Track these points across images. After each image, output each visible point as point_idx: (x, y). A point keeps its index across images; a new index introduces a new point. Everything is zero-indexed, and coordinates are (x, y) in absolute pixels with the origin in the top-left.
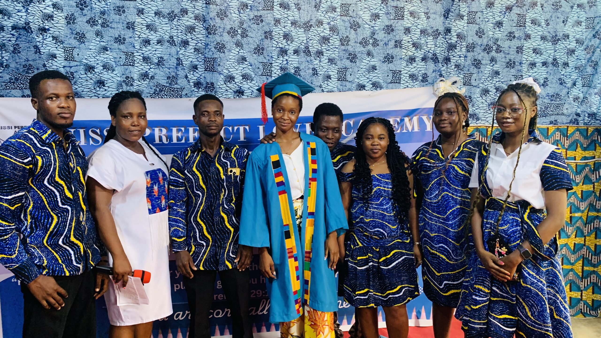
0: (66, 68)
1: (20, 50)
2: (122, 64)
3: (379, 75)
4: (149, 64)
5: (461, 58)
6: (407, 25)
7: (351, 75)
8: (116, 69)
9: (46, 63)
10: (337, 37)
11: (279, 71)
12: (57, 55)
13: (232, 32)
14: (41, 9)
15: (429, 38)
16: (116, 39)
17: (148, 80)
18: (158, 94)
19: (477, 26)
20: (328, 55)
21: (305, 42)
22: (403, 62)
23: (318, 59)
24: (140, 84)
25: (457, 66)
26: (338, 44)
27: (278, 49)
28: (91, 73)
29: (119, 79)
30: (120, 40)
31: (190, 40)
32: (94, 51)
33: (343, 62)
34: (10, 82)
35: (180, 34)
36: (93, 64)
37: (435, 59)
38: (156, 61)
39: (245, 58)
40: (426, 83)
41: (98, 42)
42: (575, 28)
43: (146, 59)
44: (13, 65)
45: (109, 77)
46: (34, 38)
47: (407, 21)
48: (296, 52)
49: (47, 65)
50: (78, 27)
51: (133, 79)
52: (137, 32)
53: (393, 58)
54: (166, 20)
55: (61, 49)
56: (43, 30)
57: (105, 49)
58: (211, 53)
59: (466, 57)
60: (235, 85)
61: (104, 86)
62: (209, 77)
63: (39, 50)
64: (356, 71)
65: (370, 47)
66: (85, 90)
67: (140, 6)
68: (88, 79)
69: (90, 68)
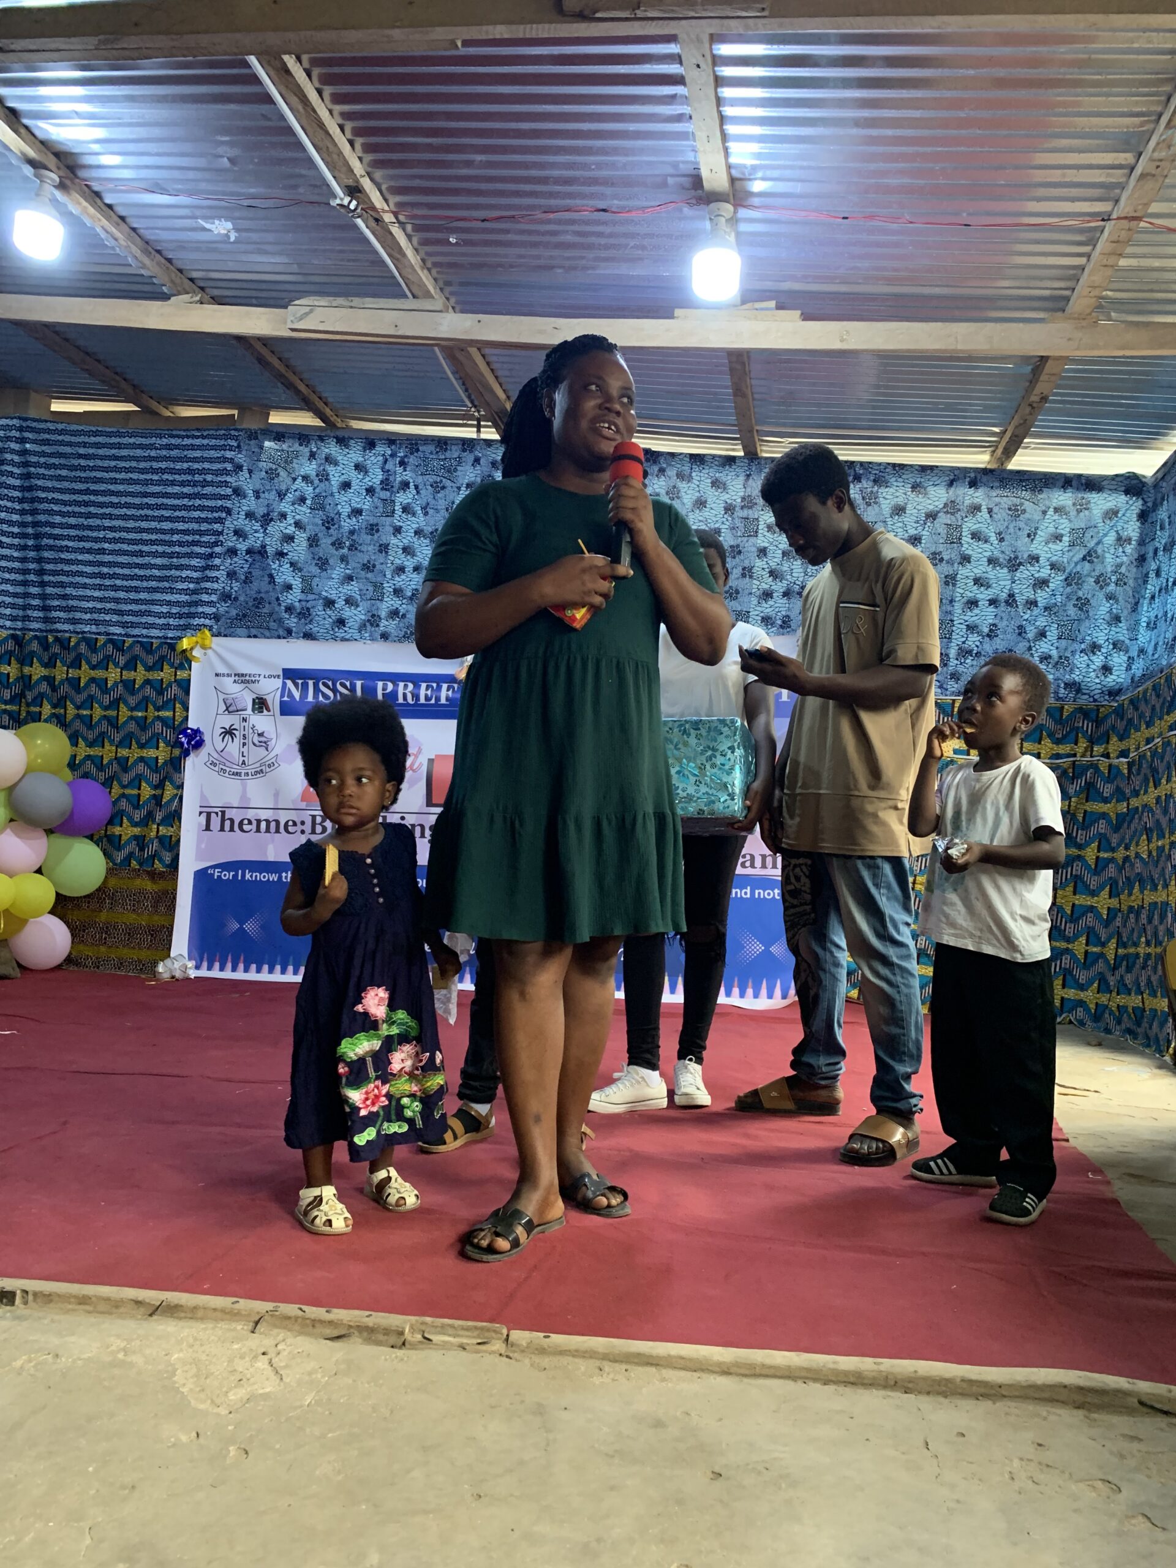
0: (302, 602)
1: (253, 579)
2: (368, 597)
4: (401, 598)
8: (361, 604)
9: (280, 595)
12: (293, 586)
14: (282, 529)
16: (364, 565)
17: (398, 619)
24: (388, 624)
28: (331, 609)
29: (363, 617)
30: (368, 567)
32: (337, 580)
34: (236, 618)
36: (333, 597)
38: (409, 594)
41: (343, 570)
42: (1050, 545)
43: (398, 592)
44: (242, 598)
45: (351, 614)
46: (269, 564)
49: (281, 599)
50: (321, 550)
51: (380, 618)
52: (390, 557)
55: (298, 579)
56: (281, 554)
57: (350, 578)
61: (344, 626)
63: (274, 579)
66: (321, 630)
67: (398, 524)
68: (327, 616)
69: (329, 603)
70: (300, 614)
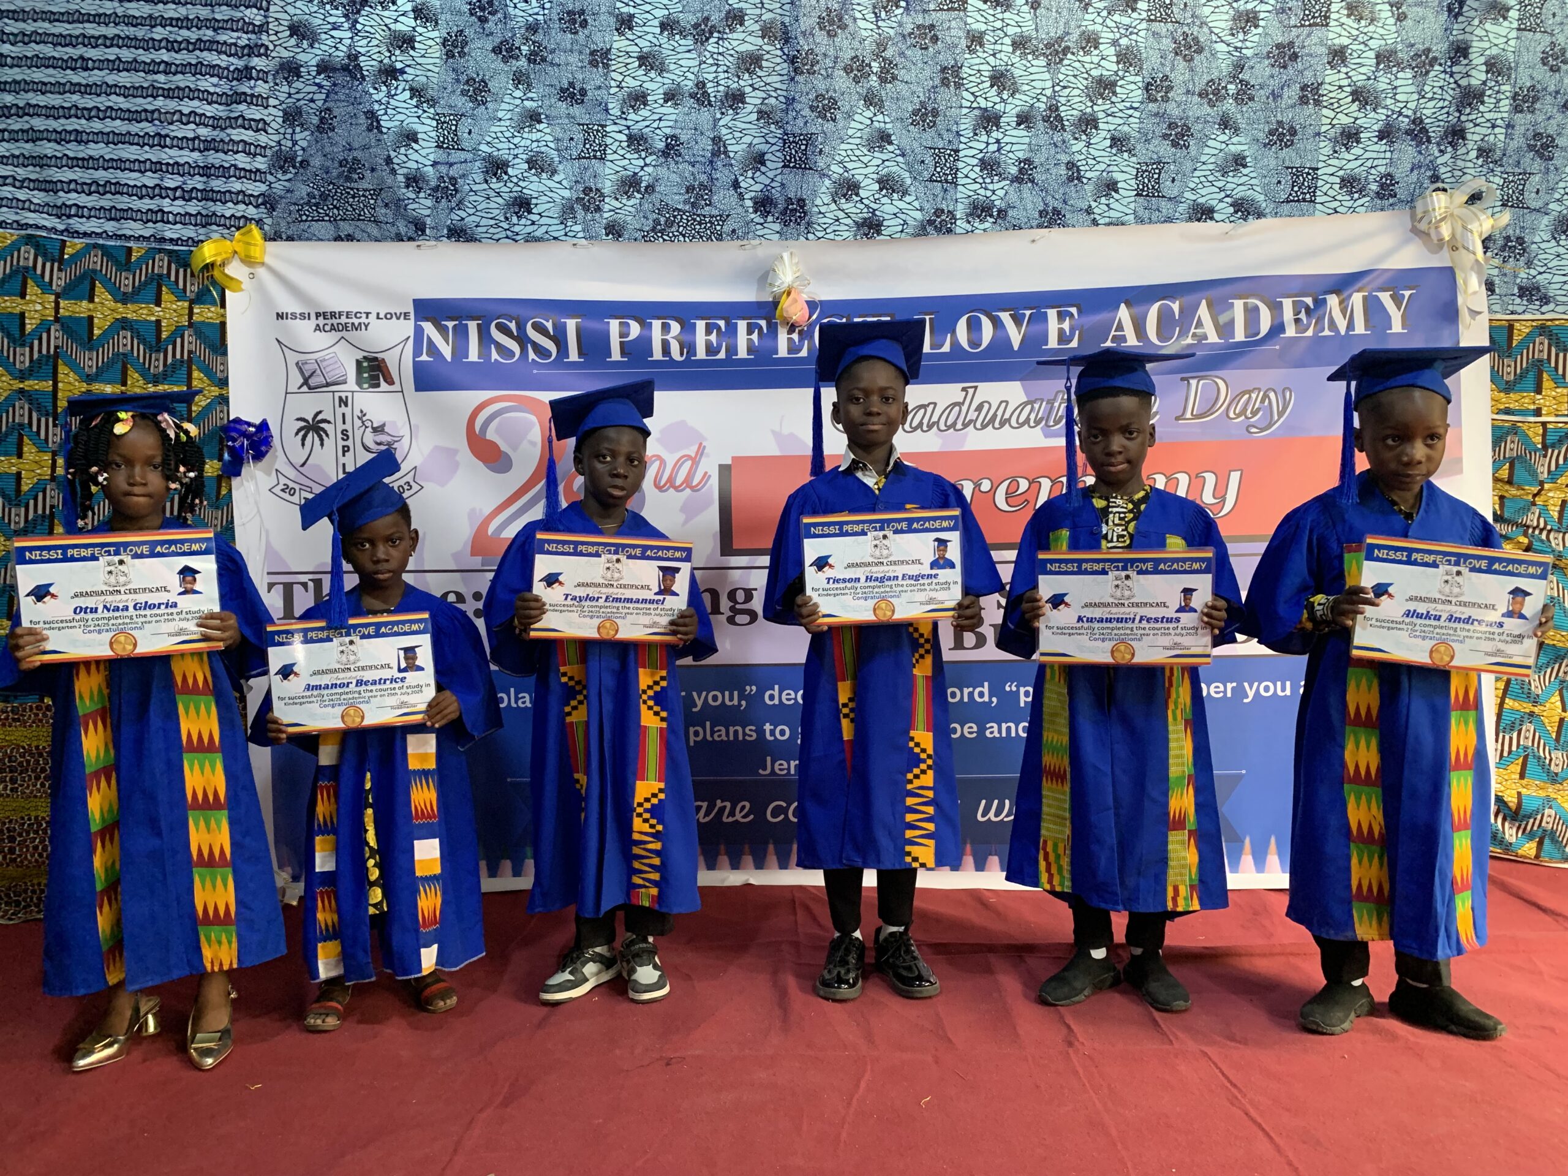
0: (439, 167)
1: (335, 122)
2: (575, 154)
3: (1253, 182)
4: (643, 154)
5: (1497, 130)
6: (1337, 41)
7: (1173, 180)
8: (561, 167)
9: (393, 154)
10: (1139, 79)
11: (977, 169)
12: (419, 136)
13: (857, 69)
14: (388, 21)
15: (1400, 75)
16: (562, 90)
17: (639, 196)
18: (662, 231)
19: (1548, 39)
20: (1112, 127)
21: (1049, 92)
22: (1322, 144)
23: (1084, 137)
24: (619, 205)
25: (1484, 152)
26: (1139, 99)
27: (977, 112)
28: (499, 179)
29: (567, 194)
30: (572, 94)
31: (748, 89)
32: (508, 123)
33: (1151, 147)
34: (308, 203)
35: (722, 76)
36: (504, 155)
37: (1418, 132)
38: (661, 145)
39: (889, 136)
40: (1391, 200)
41: (518, 102)
43: (636, 141)
44: (316, 162)
45: (542, 188)
46: (367, 93)
47: (1338, 30)
48: (1024, 119)
49: (395, 160)
50: (472, 63)
51: (602, 195)
52: (613, 75)
53: (1293, 132)
54: (689, 42)
55: (428, 121)
56: (390, 73)
57: (534, 117)
58: (800, 122)
59: (1509, 126)
60: (859, 205)
61: (530, 212)
62: (795, 184)
63: (378, 122)
64: (1188, 171)
65: (1229, 105)
66: (484, 222)
67: (625, 10)
68: (492, 194)
69: (496, 167)
70: (436, 189)
